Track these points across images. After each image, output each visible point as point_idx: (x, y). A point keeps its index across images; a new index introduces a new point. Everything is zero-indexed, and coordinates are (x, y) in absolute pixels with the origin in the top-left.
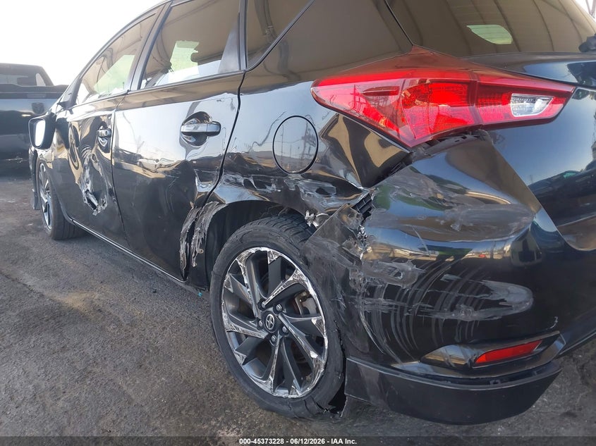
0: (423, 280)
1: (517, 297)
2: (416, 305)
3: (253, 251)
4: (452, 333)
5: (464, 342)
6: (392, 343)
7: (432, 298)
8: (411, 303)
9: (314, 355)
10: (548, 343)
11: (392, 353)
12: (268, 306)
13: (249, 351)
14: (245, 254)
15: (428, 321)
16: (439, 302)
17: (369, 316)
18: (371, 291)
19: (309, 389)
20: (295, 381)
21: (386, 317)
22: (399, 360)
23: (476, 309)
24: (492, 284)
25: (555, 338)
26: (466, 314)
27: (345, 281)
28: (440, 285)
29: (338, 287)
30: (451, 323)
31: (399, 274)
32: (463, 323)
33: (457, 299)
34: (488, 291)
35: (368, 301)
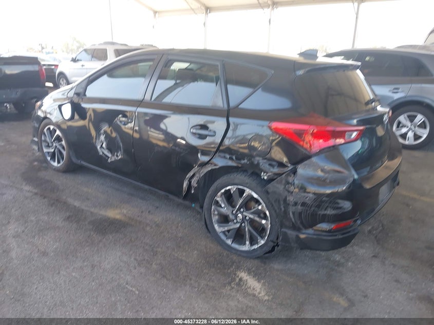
0: (315, 200)
1: (347, 205)
2: (312, 209)
3: (223, 191)
4: (324, 219)
5: (328, 222)
6: (302, 223)
7: (318, 206)
8: (311, 208)
9: (264, 222)
10: (355, 221)
11: (301, 226)
12: (237, 212)
13: (233, 236)
14: (219, 194)
15: (316, 214)
16: (321, 207)
17: (293, 213)
18: (296, 204)
19: (266, 238)
20: (259, 238)
21: (300, 214)
22: (304, 229)
23: (334, 210)
24: (340, 201)
25: (358, 219)
26: (330, 212)
27: (285, 200)
28: (322, 202)
29: (282, 202)
30: (324, 215)
31: (307, 197)
32: (329, 215)
33: (327, 207)
34: (338, 203)
35: (294, 208)
